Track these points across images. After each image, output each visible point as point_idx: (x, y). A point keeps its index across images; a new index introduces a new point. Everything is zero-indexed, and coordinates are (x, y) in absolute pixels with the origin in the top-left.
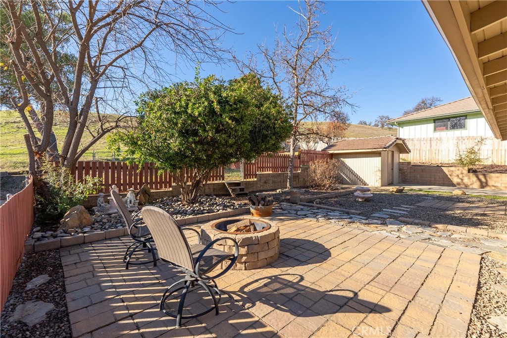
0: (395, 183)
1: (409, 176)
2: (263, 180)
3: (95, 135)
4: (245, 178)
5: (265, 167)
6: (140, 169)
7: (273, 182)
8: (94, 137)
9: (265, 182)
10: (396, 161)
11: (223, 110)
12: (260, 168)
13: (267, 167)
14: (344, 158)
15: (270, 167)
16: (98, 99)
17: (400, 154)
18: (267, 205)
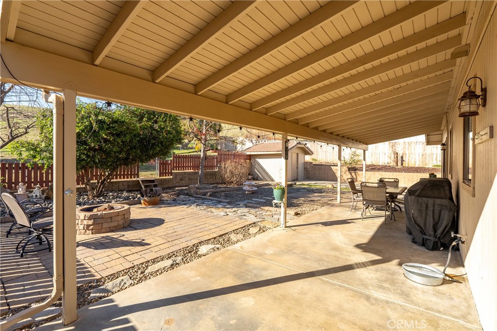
0: (299, 179)
1: (311, 173)
2: (179, 177)
3: (5, 140)
4: (160, 176)
5: (186, 167)
6: (45, 170)
7: (189, 180)
8: (4, 141)
9: (181, 180)
10: (301, 161)
11: (101, 128)
12: (176, 167)
13: (188, 167)
14: (259, 159)
15: (190, 167)
16: (9, 109)
17: (306, 156)
18: (153, 197)
